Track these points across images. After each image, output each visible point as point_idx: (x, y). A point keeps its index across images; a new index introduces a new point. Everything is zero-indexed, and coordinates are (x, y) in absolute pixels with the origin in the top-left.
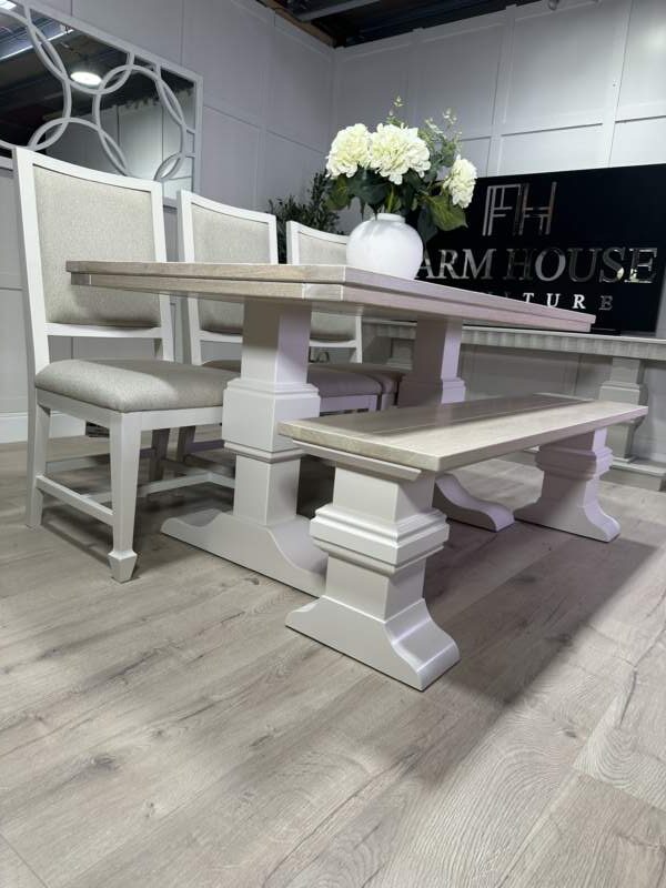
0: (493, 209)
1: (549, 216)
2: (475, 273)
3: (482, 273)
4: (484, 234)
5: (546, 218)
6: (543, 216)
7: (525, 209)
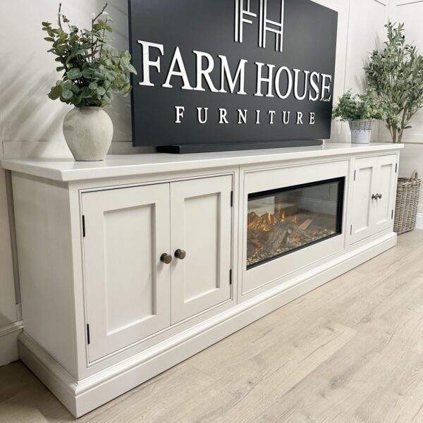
0: (242, 12)
1: (281, 33)
2: (232, 86)
3: (238, 87)
4: (236, 40)
5: (280, 35)
6: (278, 32)
7: (266, 20)
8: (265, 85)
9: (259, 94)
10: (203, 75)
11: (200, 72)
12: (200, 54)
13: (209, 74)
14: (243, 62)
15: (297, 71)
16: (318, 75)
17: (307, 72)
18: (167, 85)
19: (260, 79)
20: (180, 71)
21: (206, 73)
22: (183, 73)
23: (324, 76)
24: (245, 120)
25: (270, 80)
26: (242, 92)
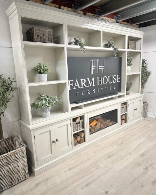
0: (93, 66)
1: (104, 68)
2: (91, 85)
4: (91, 73)
5: (103, 69)
6: (103, 68)
7: (99, 66)
8: (100, 82)
9: (98, 85)
10: (83, 84)
11: (82, 83)
12: (82, 80)
13: (85, 83)
14: (93, 78)
15: (109, 77)
16: (116, 76)
17: (112, 76)
18: (74, 88)
19: (98, 81)
20: (77, 84)
21: (84, 83)
22: (78, 85)
23: (118, 75)
24: (94, 92)
25: (101, 81)
26: (93, 85)
